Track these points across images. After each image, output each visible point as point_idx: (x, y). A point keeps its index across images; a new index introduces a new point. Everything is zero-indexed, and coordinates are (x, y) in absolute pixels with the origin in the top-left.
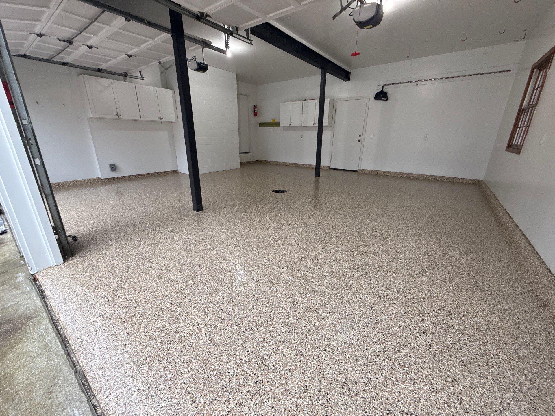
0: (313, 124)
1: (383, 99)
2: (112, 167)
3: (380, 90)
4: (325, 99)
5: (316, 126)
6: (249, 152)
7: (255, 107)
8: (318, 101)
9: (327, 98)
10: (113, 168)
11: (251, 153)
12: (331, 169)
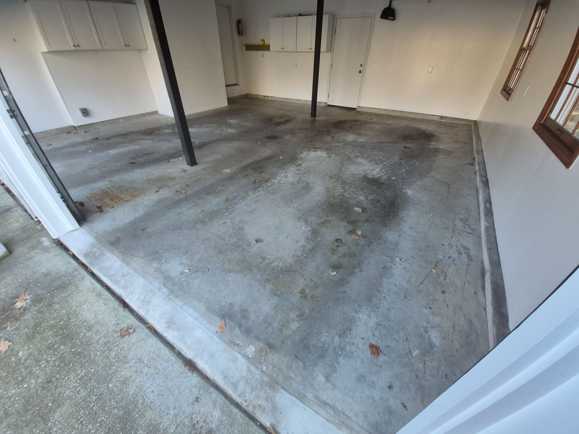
0: (310, 49)
1: (390, 18)
2: (83, 112)
3: (387, 6)
4: (324, 16)
5: (313, 52)
6: (236, 85)
7: (239, 22)
8: (315, 17)
9: (326, 14)
10: (85, 112)
11: (239, 85)
12: (329, 105)
